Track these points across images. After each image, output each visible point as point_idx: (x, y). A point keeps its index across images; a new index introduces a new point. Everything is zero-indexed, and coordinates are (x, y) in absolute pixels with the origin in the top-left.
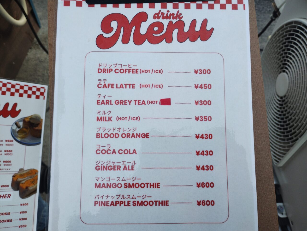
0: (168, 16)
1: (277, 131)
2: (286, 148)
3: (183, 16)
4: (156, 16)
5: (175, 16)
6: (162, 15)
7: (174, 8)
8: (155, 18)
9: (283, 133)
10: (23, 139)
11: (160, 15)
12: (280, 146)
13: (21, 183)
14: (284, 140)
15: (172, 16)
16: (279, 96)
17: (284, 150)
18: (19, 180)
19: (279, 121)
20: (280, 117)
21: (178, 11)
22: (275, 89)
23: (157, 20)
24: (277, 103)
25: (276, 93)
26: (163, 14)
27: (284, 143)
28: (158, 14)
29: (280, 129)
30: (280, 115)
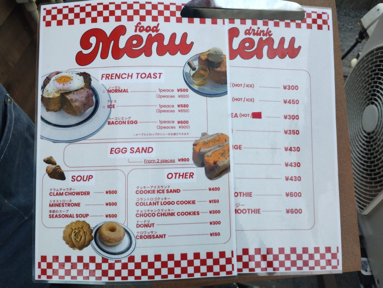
0: (259, 32)
1: (363, 173)
2: (373, 193)
3: (272, 34)
4: (247, 32)
5: (265, 33)
6: (253, 32)
7: (264, 25)
8: (246, 34)
9: (370, 175)
10: (202, 87)
11: (251, 32)
12: (365, 190)
13: (206, 155)
14: (371, 183)
15: (262, 33)
16: (365, 132)
17: (370, 195)
18: (203, 150)
19: (365, 161)
20: (366, 156)
21: (268, 29)
22: (362, 123)
23: (248, 36)
24: (363, 140)
25: (363, 128)
26: (254, 30)
27: (370, 187)
28: (249, 30)
29: (366, 170)
30: (367, 154)
